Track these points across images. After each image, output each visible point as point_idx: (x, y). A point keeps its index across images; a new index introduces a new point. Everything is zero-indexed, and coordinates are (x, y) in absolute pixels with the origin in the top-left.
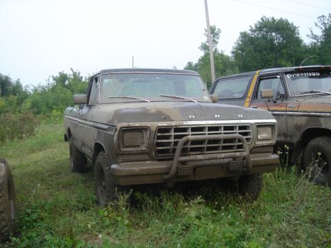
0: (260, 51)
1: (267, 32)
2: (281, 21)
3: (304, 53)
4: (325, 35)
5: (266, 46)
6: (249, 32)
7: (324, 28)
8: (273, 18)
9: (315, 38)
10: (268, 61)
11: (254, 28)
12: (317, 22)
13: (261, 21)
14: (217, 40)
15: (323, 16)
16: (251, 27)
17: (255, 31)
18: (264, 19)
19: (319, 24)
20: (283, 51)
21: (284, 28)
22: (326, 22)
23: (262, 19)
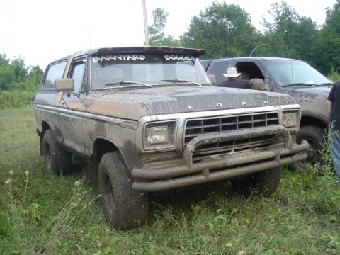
0: (210, 38)
1: (218, 18)
2: (232, 7)
3: (256, 41)
4: (278, 23)
5: (216, 32)
6: (199, 17)
7: (276, 16)
8: (225, 3)
9: (267, 26)
10: (218, 48)
11: (205, 12)
12: (270, 10)
13: (212, 6)
14: (164, 24)
15: (276, 4)
16: (201, 12)
17: (205, 16)
18: (216, 3)
19: (272, 12)
20: (234, 38)
21: (235, 14)
22: (279, 9)
23: (213, 4)
